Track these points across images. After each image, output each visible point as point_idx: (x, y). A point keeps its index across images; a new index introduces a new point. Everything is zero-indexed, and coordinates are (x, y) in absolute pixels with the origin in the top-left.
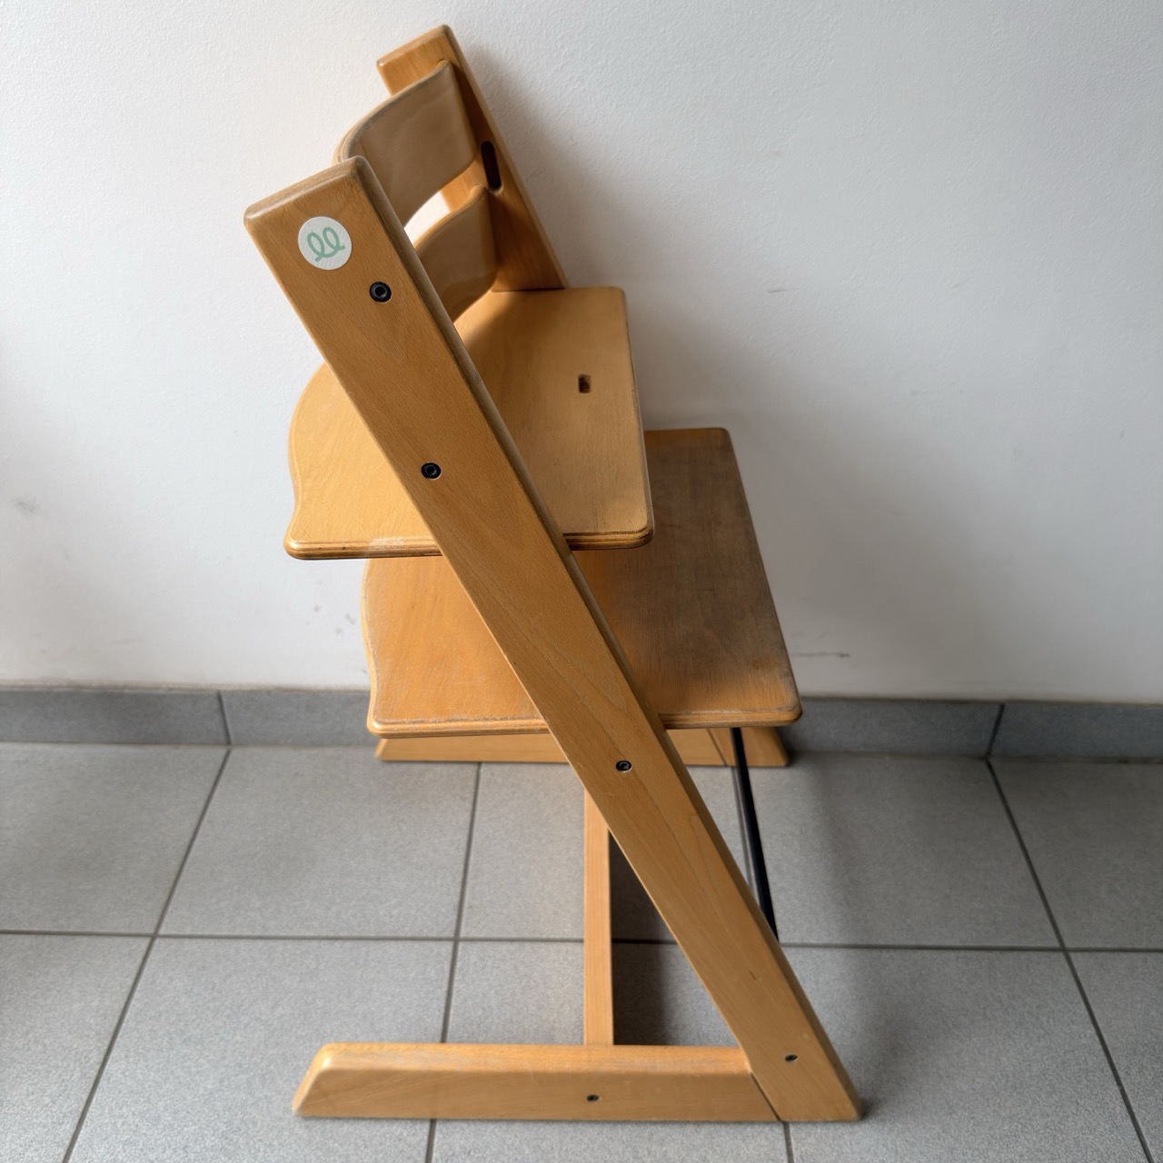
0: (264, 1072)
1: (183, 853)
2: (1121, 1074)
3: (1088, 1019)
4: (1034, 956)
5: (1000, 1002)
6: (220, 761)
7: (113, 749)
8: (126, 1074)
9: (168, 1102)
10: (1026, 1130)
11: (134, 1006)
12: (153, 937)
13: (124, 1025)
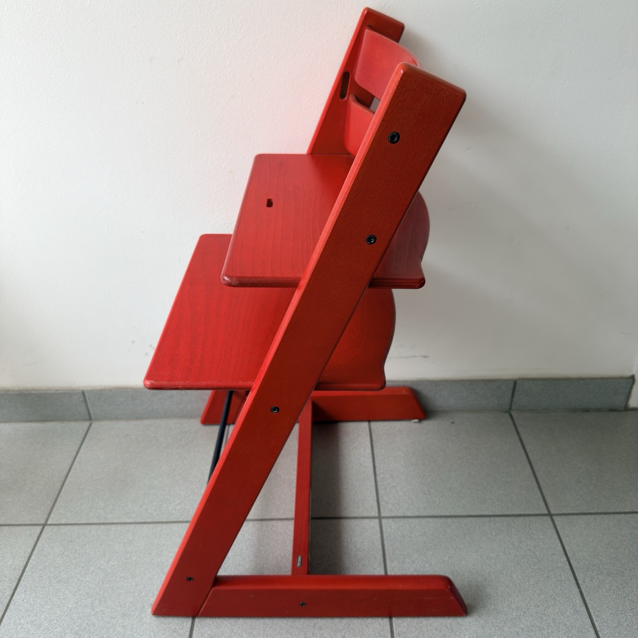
0: (101, 597)
1: (63, 479)
2: (580, 582)
3: (563, 552)
4: (533, 519)
5: (513, 544)
6: (86, 429)
7: (28, 424)
8: (25, 601)
9: (47, 615)
10: (526, 615)
11: (31, 563)
12: (44, 525)
13: (25, 574)
